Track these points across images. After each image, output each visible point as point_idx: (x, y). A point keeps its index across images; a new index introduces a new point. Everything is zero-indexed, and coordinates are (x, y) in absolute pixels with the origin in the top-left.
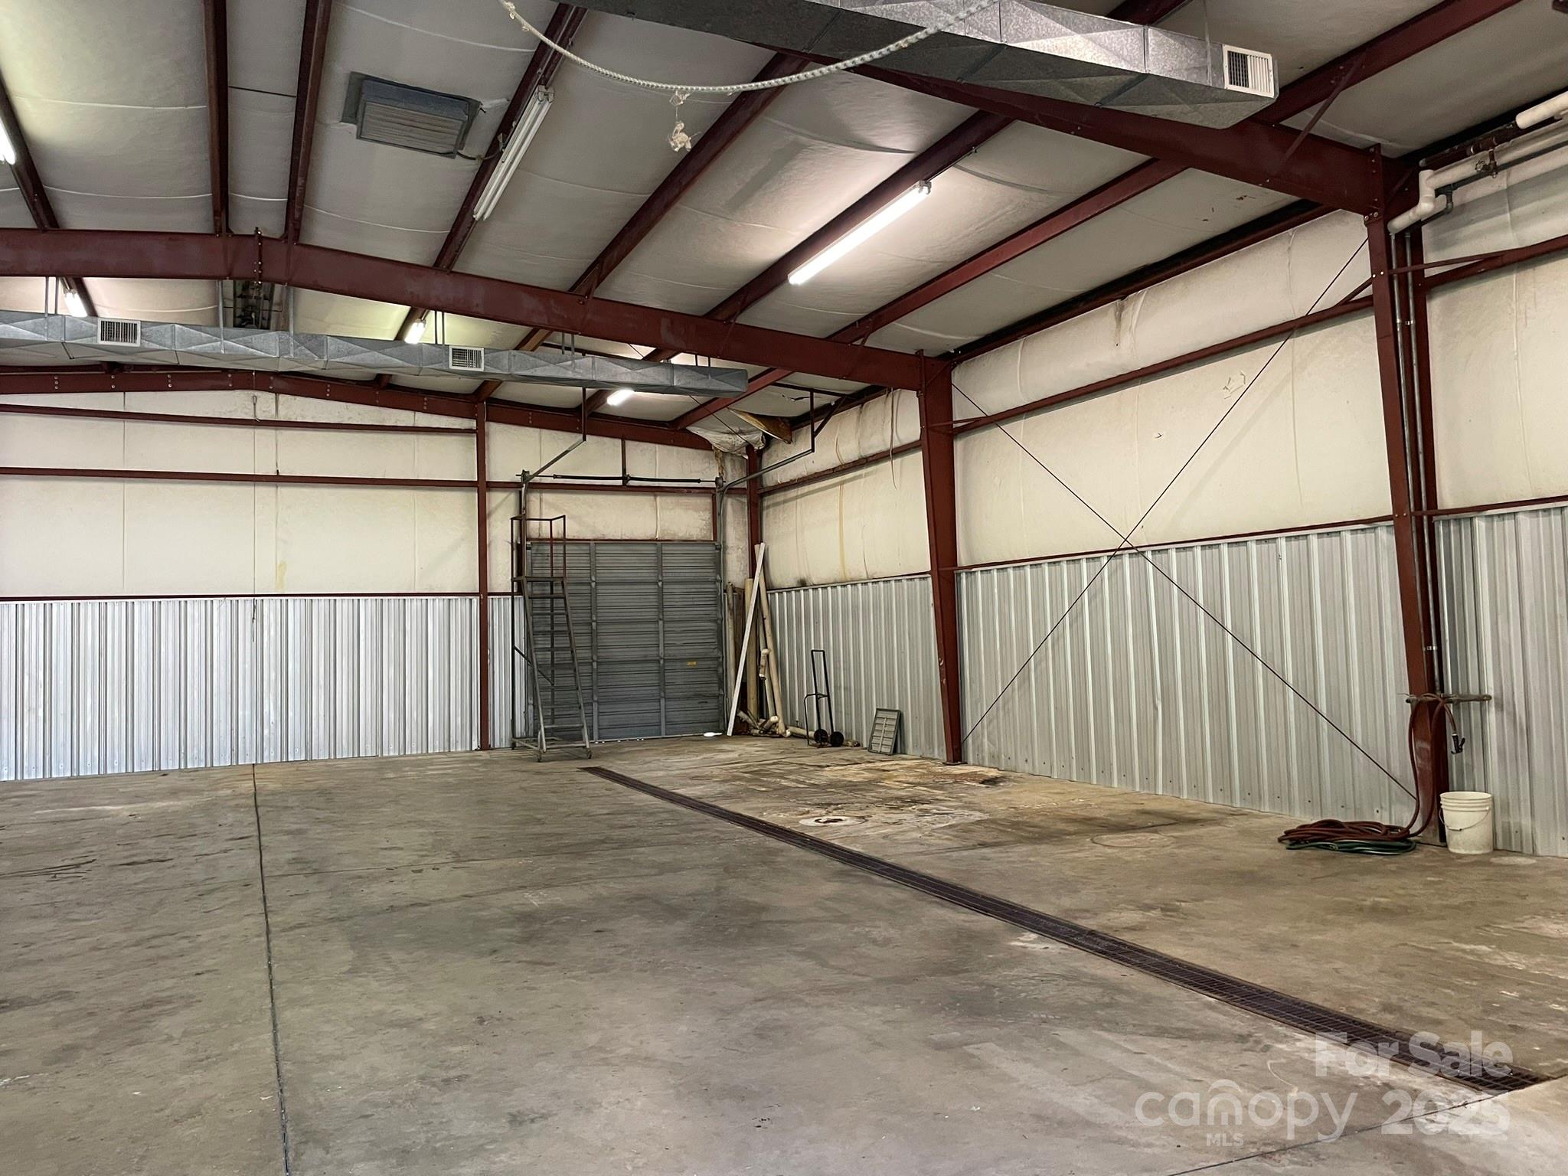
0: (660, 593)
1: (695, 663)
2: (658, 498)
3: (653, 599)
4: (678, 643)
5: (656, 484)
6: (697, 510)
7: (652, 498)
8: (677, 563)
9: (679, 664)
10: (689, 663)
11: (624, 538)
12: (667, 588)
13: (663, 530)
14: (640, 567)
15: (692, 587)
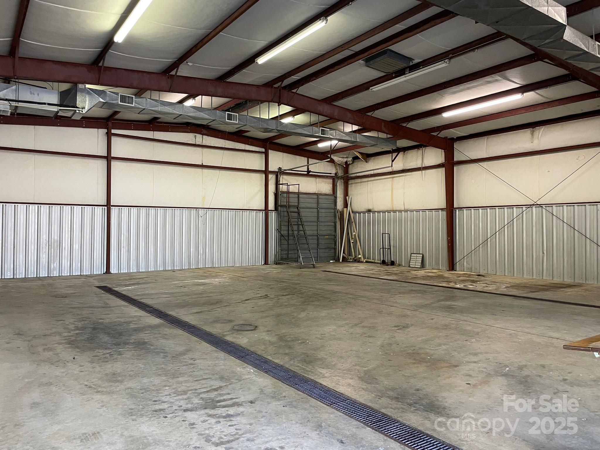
0: (318, 212)
1: (327, 237)
2: (317, 179)
3: (316, 214)
4: (323, 229)
5: (316, 174)
6: (328, 184)
7: (315, 179)
8: (323, 201)
9: (323, 237)
10: (326, 237)
11: (307, 192)
12: (320, 210)
13: (318, 190)
14: (312, 203)
15: (327, 210)
